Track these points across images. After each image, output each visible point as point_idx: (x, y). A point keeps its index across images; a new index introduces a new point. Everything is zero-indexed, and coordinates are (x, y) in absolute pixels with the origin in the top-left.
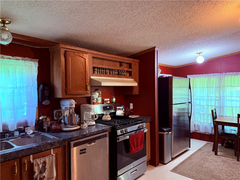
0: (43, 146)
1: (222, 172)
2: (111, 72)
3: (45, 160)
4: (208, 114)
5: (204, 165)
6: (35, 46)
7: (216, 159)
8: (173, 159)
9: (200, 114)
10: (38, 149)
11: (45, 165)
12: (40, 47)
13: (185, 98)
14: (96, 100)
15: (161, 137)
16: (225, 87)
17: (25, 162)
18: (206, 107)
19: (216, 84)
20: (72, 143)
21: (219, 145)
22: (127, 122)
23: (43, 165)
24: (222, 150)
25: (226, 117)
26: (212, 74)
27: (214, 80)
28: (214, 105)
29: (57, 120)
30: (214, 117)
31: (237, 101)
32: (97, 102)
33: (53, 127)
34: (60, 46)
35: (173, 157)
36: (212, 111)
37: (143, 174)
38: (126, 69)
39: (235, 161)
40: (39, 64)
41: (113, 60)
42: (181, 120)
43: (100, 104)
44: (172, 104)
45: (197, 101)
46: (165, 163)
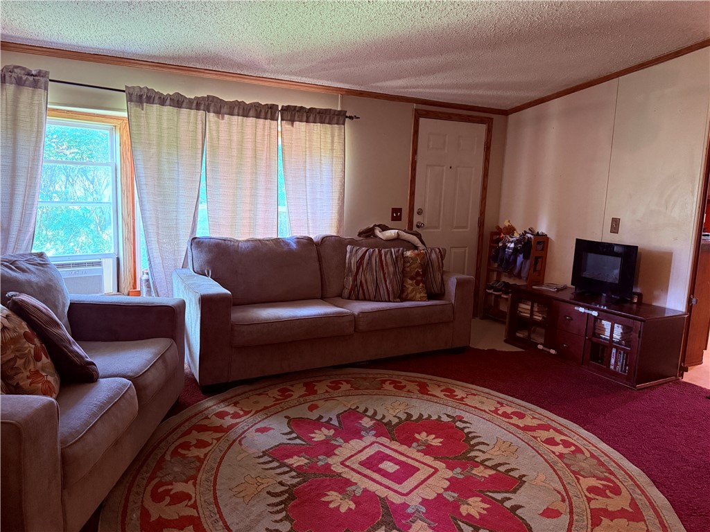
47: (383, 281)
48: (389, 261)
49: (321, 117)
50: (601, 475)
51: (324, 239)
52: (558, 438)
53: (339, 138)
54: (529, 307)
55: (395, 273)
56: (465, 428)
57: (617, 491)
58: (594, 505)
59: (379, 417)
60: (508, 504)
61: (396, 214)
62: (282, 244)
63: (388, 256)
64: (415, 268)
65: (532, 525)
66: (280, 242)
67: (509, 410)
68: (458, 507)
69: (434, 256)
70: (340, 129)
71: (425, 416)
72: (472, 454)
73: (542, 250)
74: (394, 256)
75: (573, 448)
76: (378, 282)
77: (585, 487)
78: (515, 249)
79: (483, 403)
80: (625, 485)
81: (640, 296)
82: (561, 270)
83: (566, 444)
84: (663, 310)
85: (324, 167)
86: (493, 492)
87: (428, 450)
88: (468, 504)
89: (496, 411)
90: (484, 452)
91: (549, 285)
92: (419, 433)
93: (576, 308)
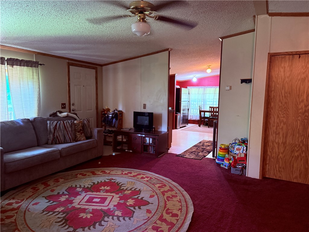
8: (180, 128)
16: (207, 94)
19: (202, 93)
27: (201, 90)
36: (199, 106)
45: (192, 101)
46: (177, 128)
47: (67, 134)
48: (68, 126)
49: (27, 64)
50: (160, 183)
51: (35, 119)
52: (144, 176)
53: (36, 73)
54: (121, 137)
55: (72, 130)
56: (115, 181)
57: (165, 186)
58: (161, 191)
59: (83, 186)
60: (139, 198)
61: (63, 106)
62: (16, 123)
63: (68, 123)
64: (80, 128)
65: (149, 201)
66: (14, 122)
67: (126, 172)
68: (126, 204)
69: (85, 122)
70: (36, 69)
71: (100, 182)
72: (122, 188)
73: (121, 116)
74: (70, 124)
75: (149, 178)
76: (65, 135)
77: (157, 187)
78: (112, 117)
79: (117, 172)
80: (166, 183)
81: (154, 128)
82: (129, 123)
83: (147, 177)
84: (161, 132)
85: (30, 86)
86: (134, 196)
87: (107, 191)
88: (128, 202)
89: (122, 174)
90: (125, 187)
91: (126, 128)
92: (101, 187)
93: (137, 135)
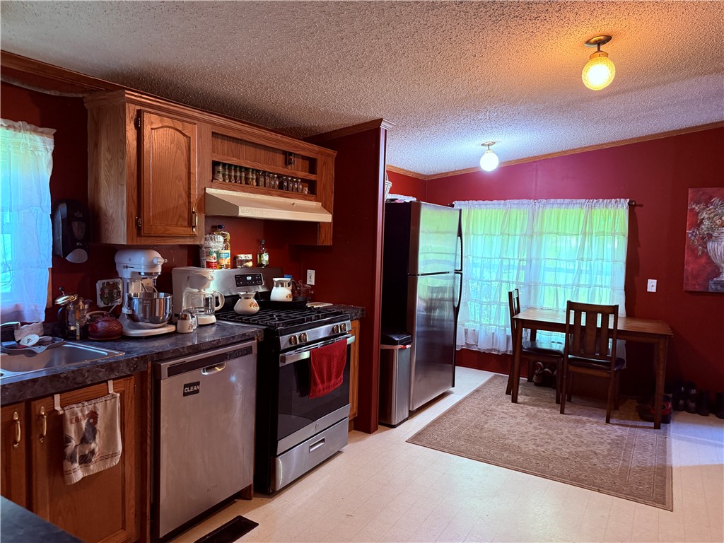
0: (88, 371)
1: (526, 437)
2: (262, 179)
3: (95, 407)
4: (500, 304)
5: (486, 426)
6: (45, 89)
7: (515, 411)
8: (412, 414)
9: (481, 303)
10: (74, 379)
11: (95, 422)
12: (58, 94)
13: (446, 262)
14: (215, 255)
15: (387, 358)
16: (544, 237)
17: (40, 412)
18: (495, 284)
19: (522, 229)
20: (165, 366)
21: (523, 379)
22: (305, 317)
23: (88, 421)
24: (528, 392)
25: (542, 311)
26: (516, 201)
27: (518, 215)
28: (515, 280)
29: (107, 309)
30: (514, 311)
31: (568, 271)
32: (218, 263)
33: (99, 325)
34: (126, 95)
35: (413, 408)
36: (510, 294)
37: (339, 453)
38: (302, 174)
39: (557, 414)
40: (55, 143)
41: (266, 146)
42: (434, 320)
43: (227, 268)
44: (415, 275)
45: (474, 269)
46: (393, 424)
